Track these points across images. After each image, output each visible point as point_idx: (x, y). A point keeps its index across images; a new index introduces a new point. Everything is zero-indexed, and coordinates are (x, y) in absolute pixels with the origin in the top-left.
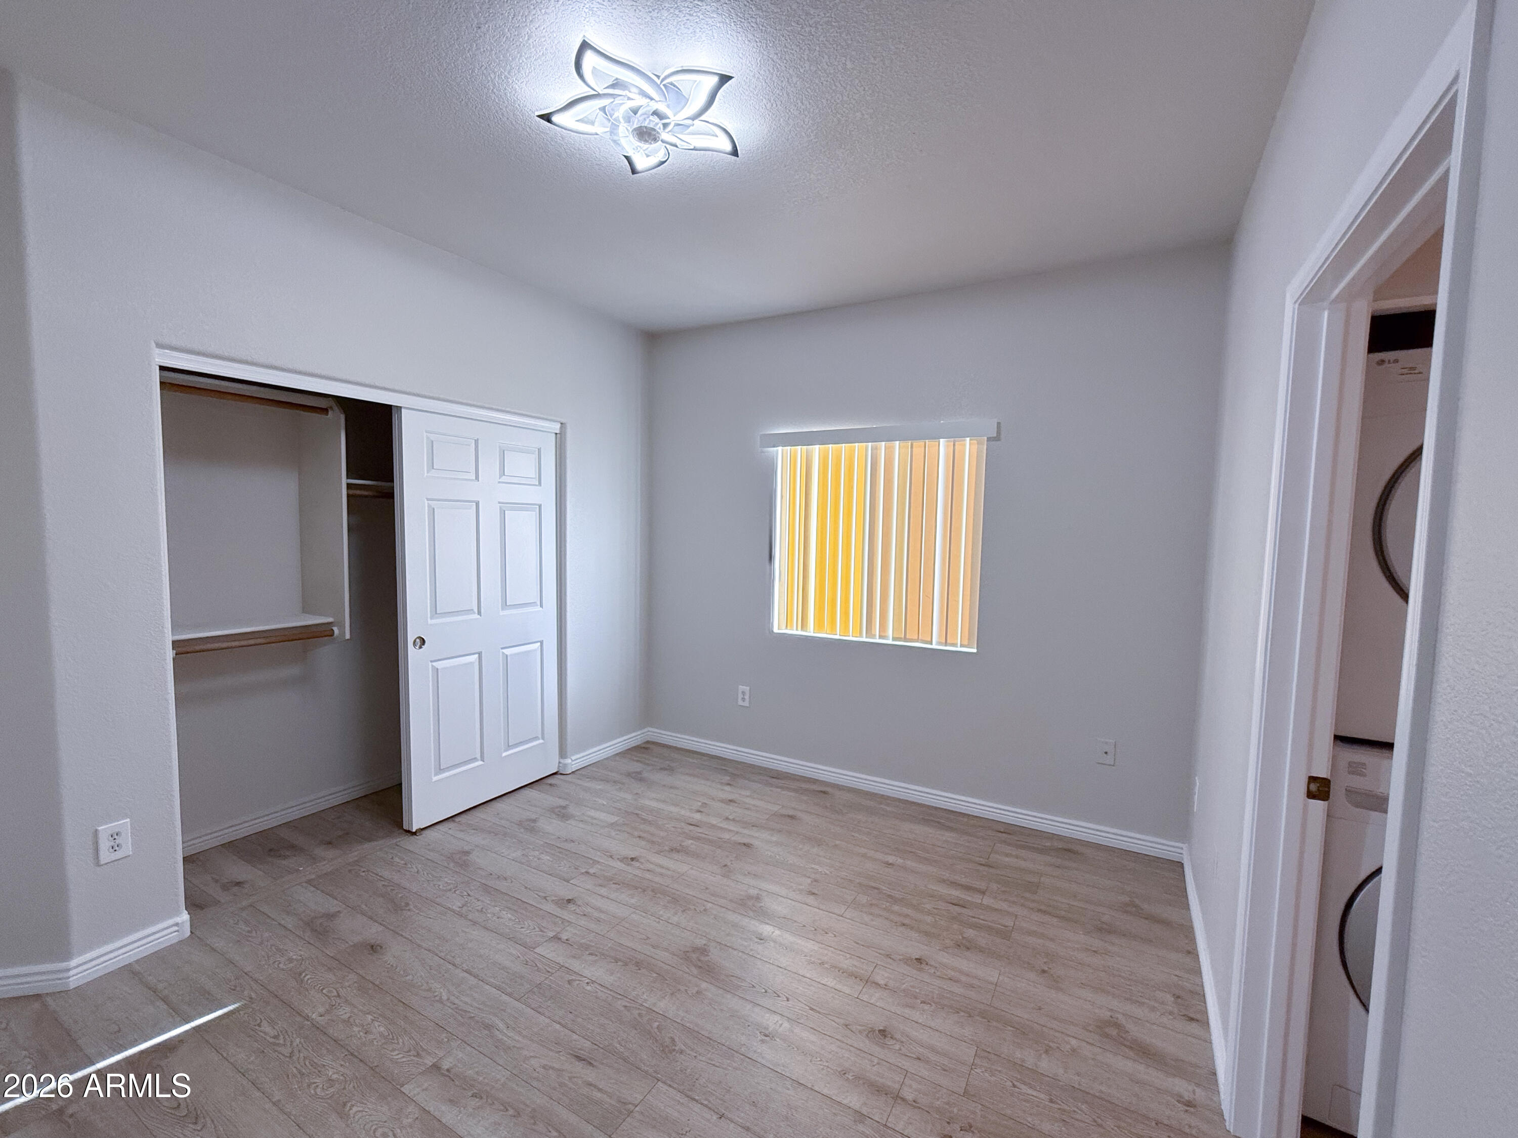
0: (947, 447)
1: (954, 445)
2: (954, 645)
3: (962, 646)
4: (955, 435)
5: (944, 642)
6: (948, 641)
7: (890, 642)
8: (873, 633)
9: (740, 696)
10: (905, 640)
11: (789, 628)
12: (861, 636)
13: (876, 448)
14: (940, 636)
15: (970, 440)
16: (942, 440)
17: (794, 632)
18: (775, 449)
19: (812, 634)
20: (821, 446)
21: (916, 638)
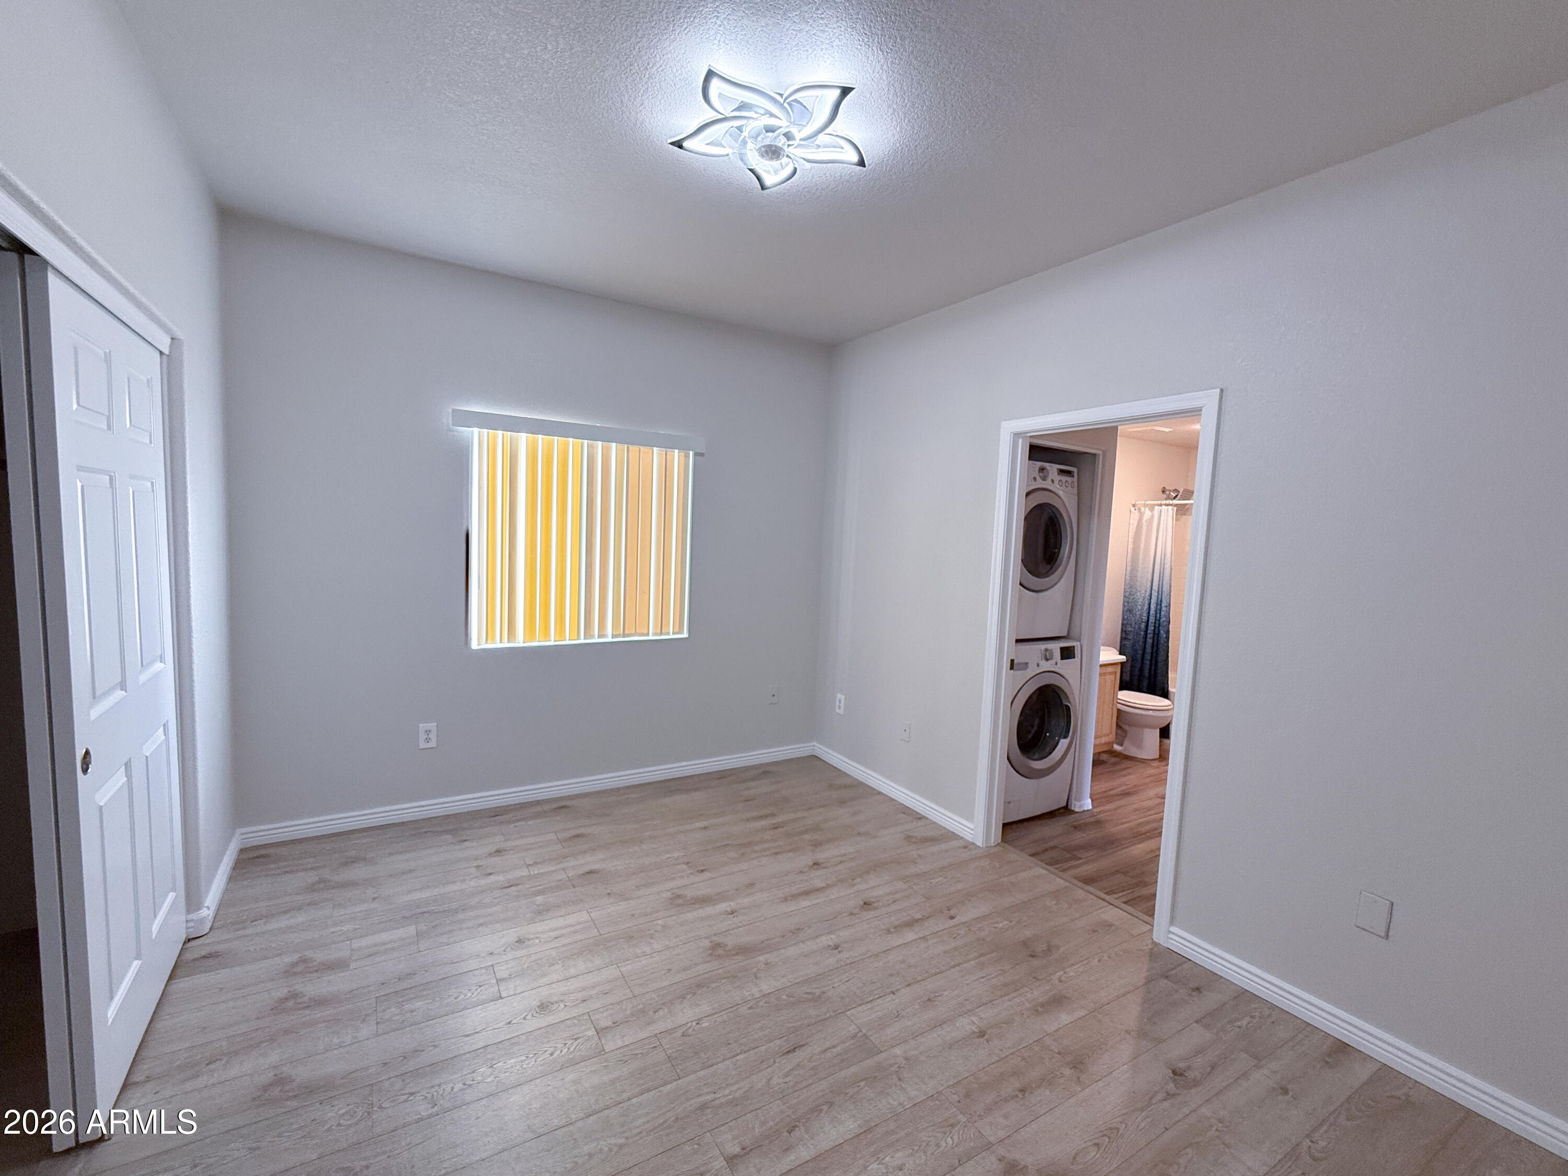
0: (659, 454)
1: (666, 455)
2: (668, 634)
3: (674, 633)
4: (668, 444)
5: (659, 632)
6: (663, 631)
7: (609, 639)
8: (592, 633)
9: (422, 736)
10: (624, 636)
11: (489, 641)
12: (578, 638)
13: (593, 448)
14: (655, 627)
15: (679, 452)
16: (655, 449)
17: (498, 645)
18: (471, 429)
19: (521, 645)
20: (530, 435)
21: (634, 632)
